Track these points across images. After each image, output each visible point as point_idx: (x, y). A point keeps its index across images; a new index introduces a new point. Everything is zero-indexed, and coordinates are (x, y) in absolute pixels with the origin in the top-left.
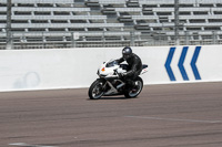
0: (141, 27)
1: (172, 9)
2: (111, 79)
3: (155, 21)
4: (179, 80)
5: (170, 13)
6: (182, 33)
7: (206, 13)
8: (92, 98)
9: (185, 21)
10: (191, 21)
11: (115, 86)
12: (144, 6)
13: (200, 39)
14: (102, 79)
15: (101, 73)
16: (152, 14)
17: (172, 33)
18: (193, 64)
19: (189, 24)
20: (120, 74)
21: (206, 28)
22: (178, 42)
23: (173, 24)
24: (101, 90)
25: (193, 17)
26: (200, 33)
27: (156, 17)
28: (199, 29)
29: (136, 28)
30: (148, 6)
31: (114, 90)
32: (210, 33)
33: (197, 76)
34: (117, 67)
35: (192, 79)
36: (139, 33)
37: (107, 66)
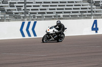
0: (9, 12)
1: (23, 5)
2: (52, 34)
3: (15, 10)
4: (27, 36)
5: (22, 6)
6: (28, 15)
7: (39, 6)
8: (43, 42)
9: (29, 10)
10: (32, 10)
11: (53, 37)
12: (10, 3)
13: (36, 18)
14: (48, 34)
15: (48, 31)
16: (14, 7)
17: (23, 15)
18: (33, 29)
19: (31, 11)
20: (56, 32)
21: (39, 13)
22: (26, 19)
23: (24, 11)
24: (48, 39)
25: (33, 8)
26: (36, 15)
27: (16, 8)
28: (36, 13)
29: (7, 13)
30: (12, 3)
31: (53, 39)
32: (40, 15)
33: (35, 35)
34: (54, 29)
35: (33, 36)
36: (8, 15)
37: (50, 28)
